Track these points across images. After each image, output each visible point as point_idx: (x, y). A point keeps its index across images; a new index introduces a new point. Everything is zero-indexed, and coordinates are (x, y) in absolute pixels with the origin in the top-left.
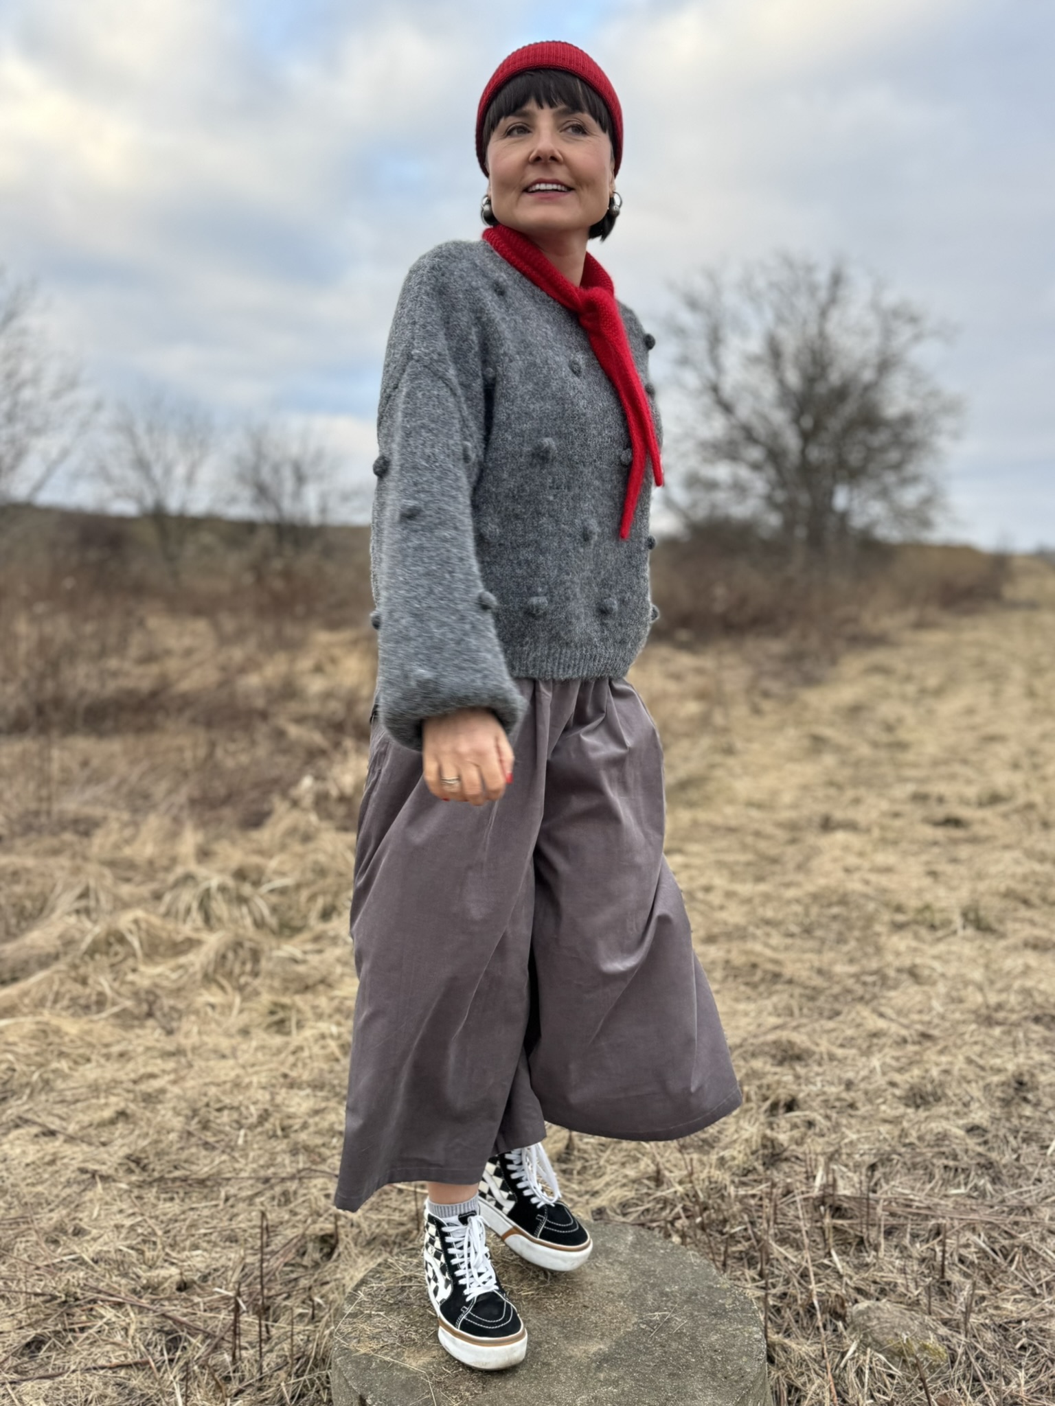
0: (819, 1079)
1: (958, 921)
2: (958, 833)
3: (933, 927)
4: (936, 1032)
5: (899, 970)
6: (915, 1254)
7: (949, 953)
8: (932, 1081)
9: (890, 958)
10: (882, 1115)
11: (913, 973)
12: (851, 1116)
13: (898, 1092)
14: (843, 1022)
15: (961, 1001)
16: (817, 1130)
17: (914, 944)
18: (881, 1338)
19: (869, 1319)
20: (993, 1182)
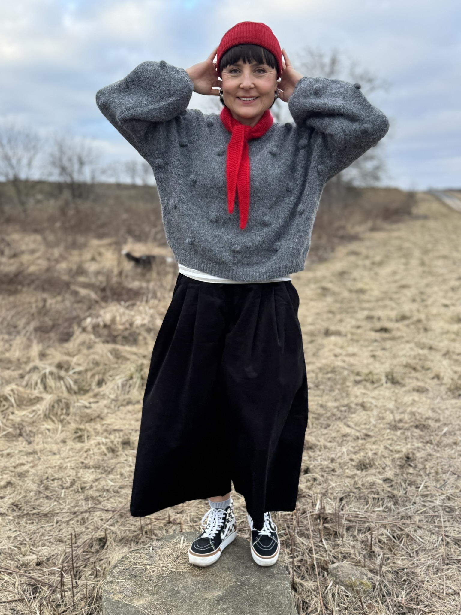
0: (319, 458)
1: (384, 379)
2: (386, 335)
3: (373, 382)
4: (371, 434)
5: (357, 405)
6: (359, 539)
7: (380, 395)
8: (369, 458)
9: (353, 399)
10: (346, 475)
11: (363, 406)
12: (333, 475)
13: (354, 463)
14: (331, 430)
15: (383, 418)
16: (318, 482)
17: (364, 391)
18: (343, 579)
19: (338, 571)
20: (394, 504)
